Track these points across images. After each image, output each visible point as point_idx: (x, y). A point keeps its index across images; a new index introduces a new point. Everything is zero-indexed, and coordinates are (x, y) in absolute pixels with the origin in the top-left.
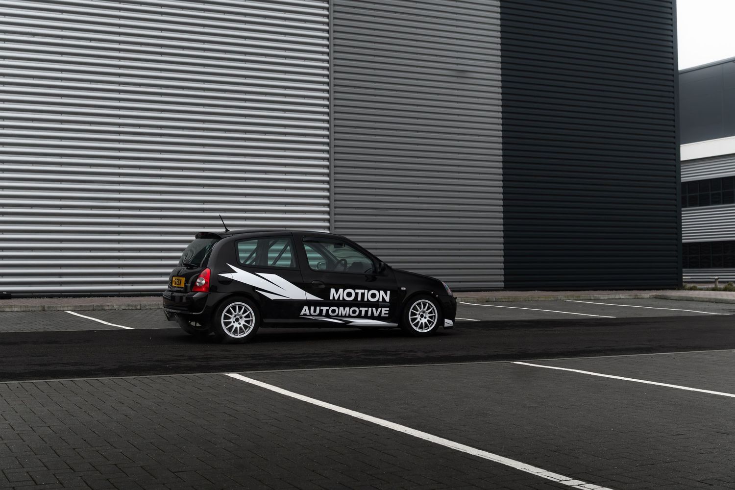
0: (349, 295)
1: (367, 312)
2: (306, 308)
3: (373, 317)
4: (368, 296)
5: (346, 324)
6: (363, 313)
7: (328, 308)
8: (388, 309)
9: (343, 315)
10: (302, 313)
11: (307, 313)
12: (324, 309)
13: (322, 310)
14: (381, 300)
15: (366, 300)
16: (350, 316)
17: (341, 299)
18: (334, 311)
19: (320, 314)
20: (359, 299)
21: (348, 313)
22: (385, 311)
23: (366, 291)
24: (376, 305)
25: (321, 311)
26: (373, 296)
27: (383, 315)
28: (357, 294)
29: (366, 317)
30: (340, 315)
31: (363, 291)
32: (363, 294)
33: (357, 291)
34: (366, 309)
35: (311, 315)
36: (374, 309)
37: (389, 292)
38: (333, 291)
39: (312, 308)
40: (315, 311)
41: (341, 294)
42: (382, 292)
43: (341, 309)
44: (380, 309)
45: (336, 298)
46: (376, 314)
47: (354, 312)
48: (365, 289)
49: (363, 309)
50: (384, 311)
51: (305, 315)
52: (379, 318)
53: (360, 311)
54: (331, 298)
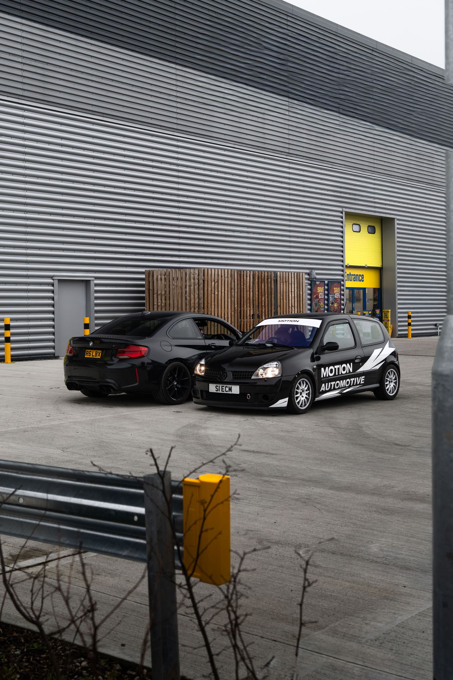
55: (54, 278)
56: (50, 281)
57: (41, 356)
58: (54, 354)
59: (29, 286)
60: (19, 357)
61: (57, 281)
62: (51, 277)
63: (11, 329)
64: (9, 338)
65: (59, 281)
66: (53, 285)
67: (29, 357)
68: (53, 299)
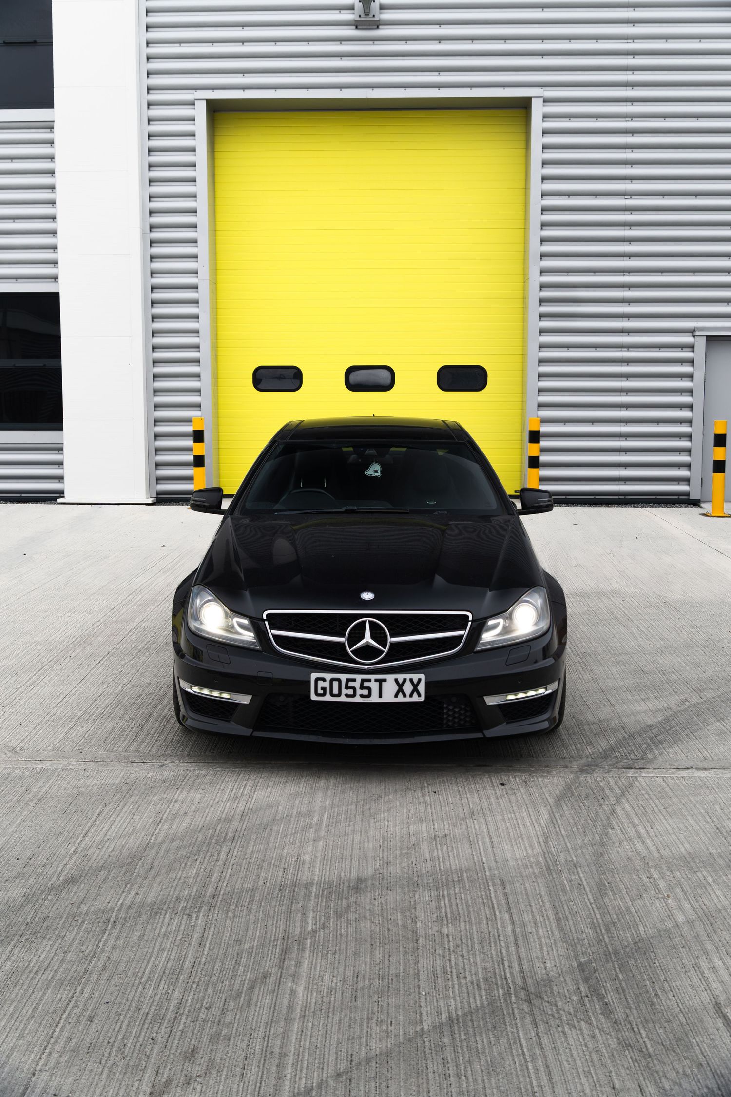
55: (697, 333)
56: (688, 339)
57: (654, 497)
58: (688, 494)
59: (628, 350)
60: (597, 497)
61: (705, 338)
62: (692, 332)
63: (541, 439)
64: (538, 457)
65: (709, 339)
66: (692, 347)
67: (623, 497)
68: (691, 377)
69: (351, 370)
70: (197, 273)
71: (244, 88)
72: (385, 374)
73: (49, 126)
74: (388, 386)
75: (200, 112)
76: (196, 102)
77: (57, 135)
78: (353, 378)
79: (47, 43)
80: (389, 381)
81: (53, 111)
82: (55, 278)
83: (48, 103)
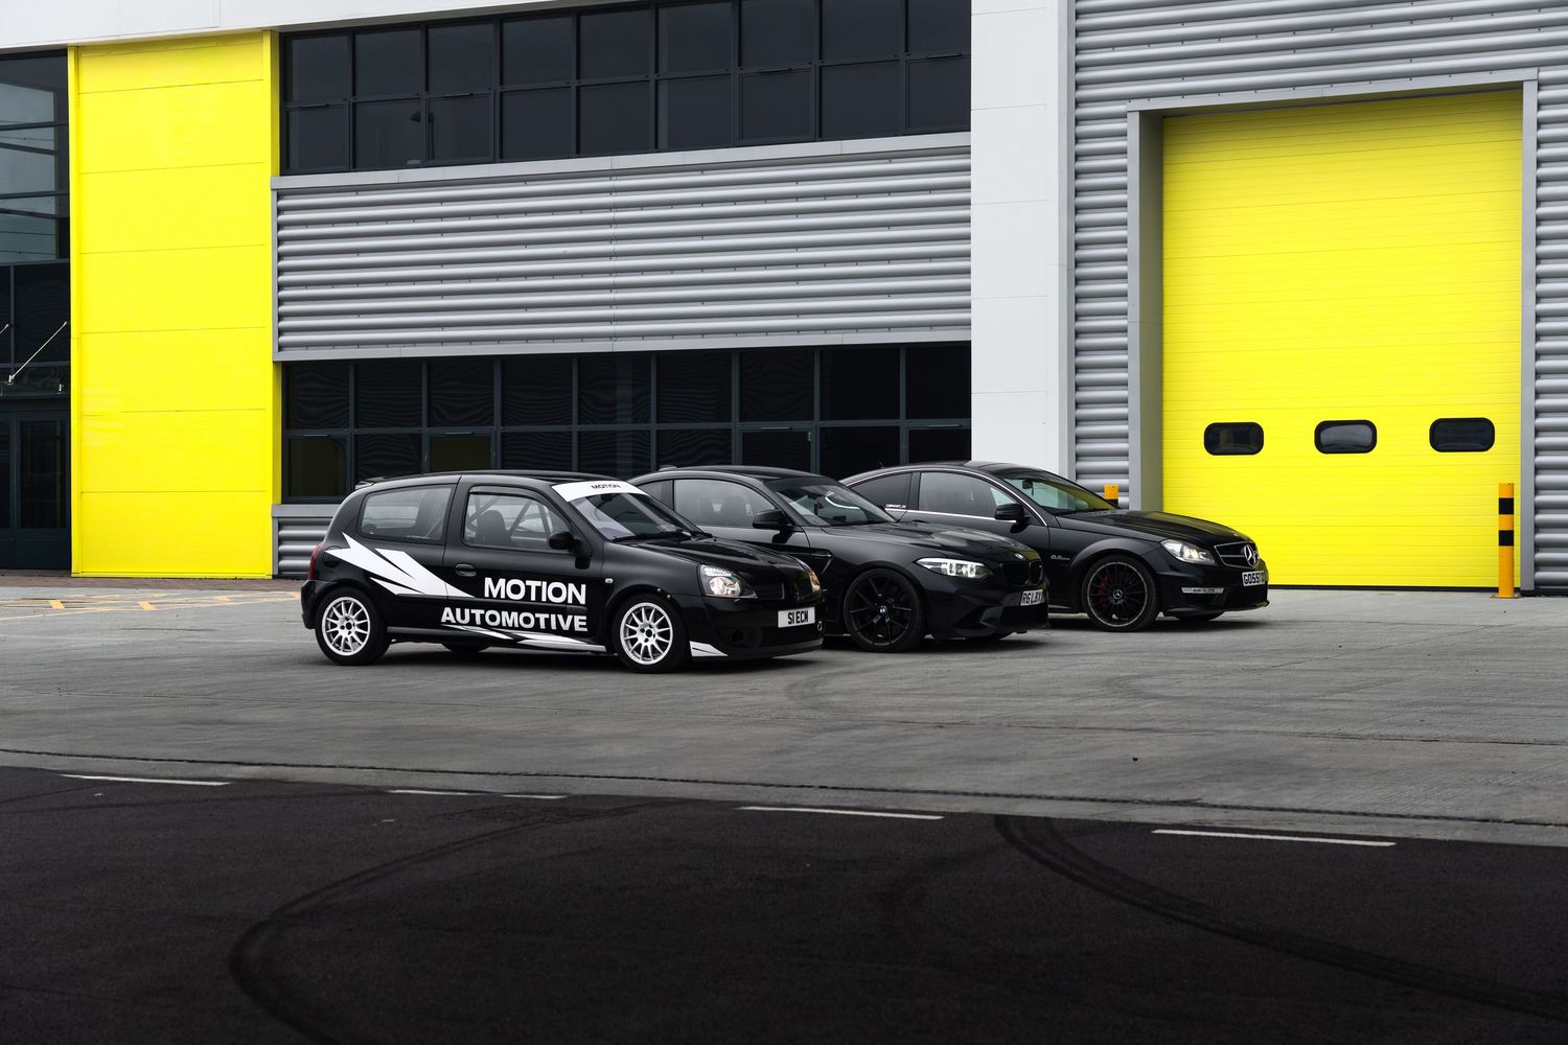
0: (516, 589)
1: (548, 621)
2: (448, 610)
3: (559, 632)
4: (547, 592)
5: (515, 642)
6: (543, 625)
7: (482, 612)
8: (584, 618)
9: (510, 625)
10: (443, 620)
11: (451, 618)
12: (478, 613)
13: (474, 614)
14: (570, 601)
15: (544, 599)
16: (521, 628)
17: (503, 596)
18: (493, 618)
19: (472, 622)
20: (533, 598)
21: (516, 622)
22: (580, 620)
23: (545, 583)
24: (562, 610)
25: (473, 616)
26: (557, 593)
27: (577, 628)
28: (528, 588)
29: (548, 630)
30: (504, 624)
31: (538, 583)
32: (539, 589)
33: (528, 583)
34: (547, 616)
35: (458, 623)
36: (560, 617)
37: (583, 587)
38: (488, 581)
39: (458, 611)
40: (463, 617)
41: (500, 588)
42: (572, 587)
43: (505, 614)
44: (570, 618)
45: (495, 596)
46: (566, 627)
47: (527, 620)
48: (542, 580)
49: (542, 617)
50: (579, 622)
51: (449, 622)
52: (571, 633)
53: (537, 620)
54: (487, 595)
69: (1322, 427)
70: (1126, 314)
71: (1183, 93)
72: (1367, 430)
73: (965, 151)
74: (1367, 446)
75: (1133, 126)
76: (1129, 115)
77: (974, 161)
78: (1326, 436)
79: (963, 57)
80: (1369, 440)
81: (970, 136)
82: (967, 324)
83: (964, 125)
